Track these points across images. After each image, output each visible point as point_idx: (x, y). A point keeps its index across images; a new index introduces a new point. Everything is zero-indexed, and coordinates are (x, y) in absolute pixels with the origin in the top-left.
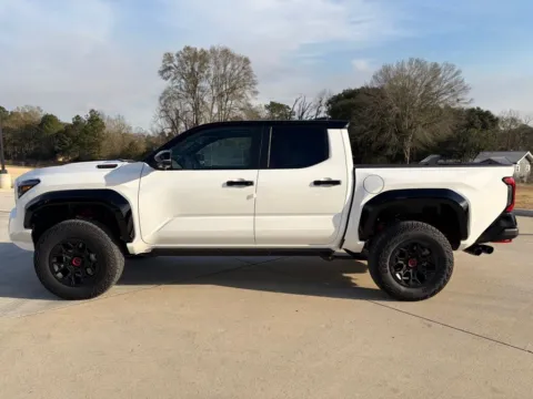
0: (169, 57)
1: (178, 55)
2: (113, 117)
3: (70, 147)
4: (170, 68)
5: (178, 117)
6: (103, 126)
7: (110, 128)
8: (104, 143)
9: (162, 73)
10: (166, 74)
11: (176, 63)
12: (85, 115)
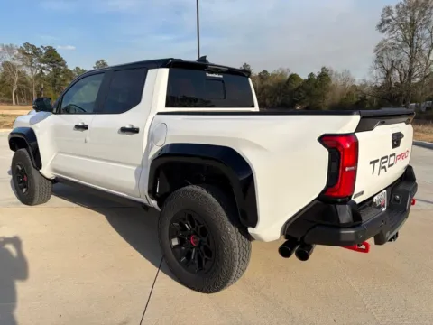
0: (388, 11)
1: (397, 7)
2: (340, 72)
3: (304, 98)
4: (388, 21)
5: (393, 67)
6: (329, 80)
7: (336, 81)
8: (329, 95)
9: (380, 26)
10: (383, 28)
11: (395, 15)
12: (317, 72)
